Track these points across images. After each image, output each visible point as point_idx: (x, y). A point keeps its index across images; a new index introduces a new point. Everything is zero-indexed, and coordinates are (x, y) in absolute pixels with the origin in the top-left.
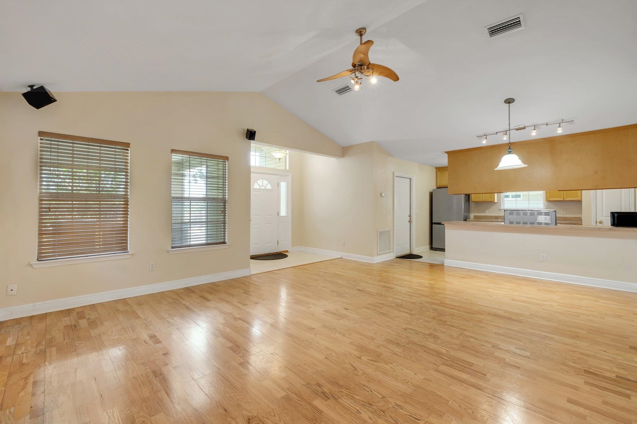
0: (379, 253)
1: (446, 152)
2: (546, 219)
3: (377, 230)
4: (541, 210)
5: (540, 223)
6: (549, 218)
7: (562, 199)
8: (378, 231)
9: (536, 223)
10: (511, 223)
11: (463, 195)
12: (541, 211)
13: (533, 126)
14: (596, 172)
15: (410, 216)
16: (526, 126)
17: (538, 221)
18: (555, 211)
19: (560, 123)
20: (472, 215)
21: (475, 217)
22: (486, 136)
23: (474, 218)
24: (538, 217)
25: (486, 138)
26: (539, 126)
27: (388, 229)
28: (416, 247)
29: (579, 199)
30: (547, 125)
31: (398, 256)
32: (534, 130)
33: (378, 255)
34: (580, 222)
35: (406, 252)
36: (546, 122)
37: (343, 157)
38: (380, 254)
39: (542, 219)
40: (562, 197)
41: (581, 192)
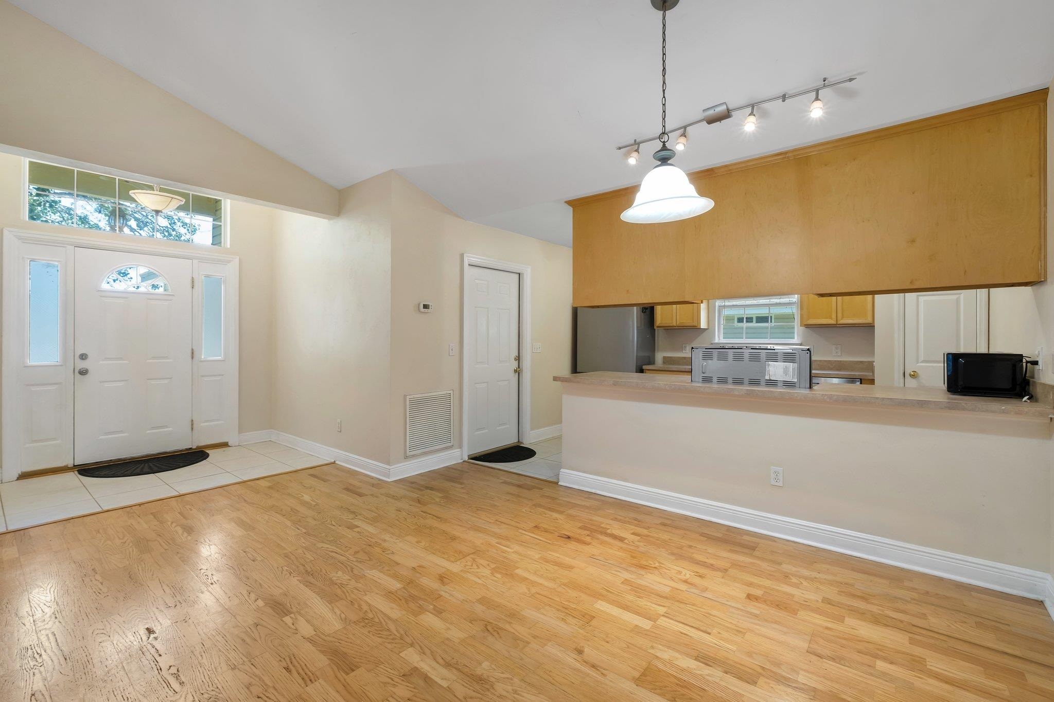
0: (408, 453)
1: (569, 203)
2: (786, 371)
3: (405, 396)
4: (776, 347)
5: (772, 383)
6: (793, 369)
7: (832, 322)
8: (408, 397)
9: (763, 383)
10: (707, 380)
11: (635, 308)
12: (776, 351)
13: (747, 106)
14: (913, 241)
15: (518, 359)
16: (731, 107)
17: (767, 378)
18: (808, 350)
19: (817, 91)
20: (659, 356)
21: (667, 360)
22: (639, 144)
23: (664, 363)
24: (769, 365)
25: (637, 151)
26: (766, 106)
27: (445, 392)
28: (532, 429)
29: (869, 320)
30: (784, 98)
31: (473, 456)
32: (750, 115)
33: (406, 457)
34: (867, 374)
35: (508, 440)
36: (780, 92)
37: (338, 216)
38: (413, 456)
39: (777, 370)
40: (834, 316)
41: (873, 298)
